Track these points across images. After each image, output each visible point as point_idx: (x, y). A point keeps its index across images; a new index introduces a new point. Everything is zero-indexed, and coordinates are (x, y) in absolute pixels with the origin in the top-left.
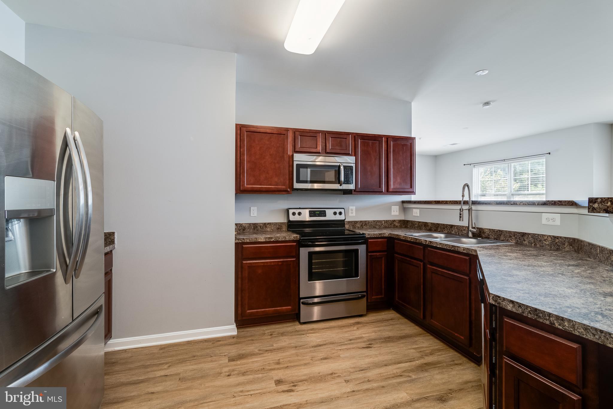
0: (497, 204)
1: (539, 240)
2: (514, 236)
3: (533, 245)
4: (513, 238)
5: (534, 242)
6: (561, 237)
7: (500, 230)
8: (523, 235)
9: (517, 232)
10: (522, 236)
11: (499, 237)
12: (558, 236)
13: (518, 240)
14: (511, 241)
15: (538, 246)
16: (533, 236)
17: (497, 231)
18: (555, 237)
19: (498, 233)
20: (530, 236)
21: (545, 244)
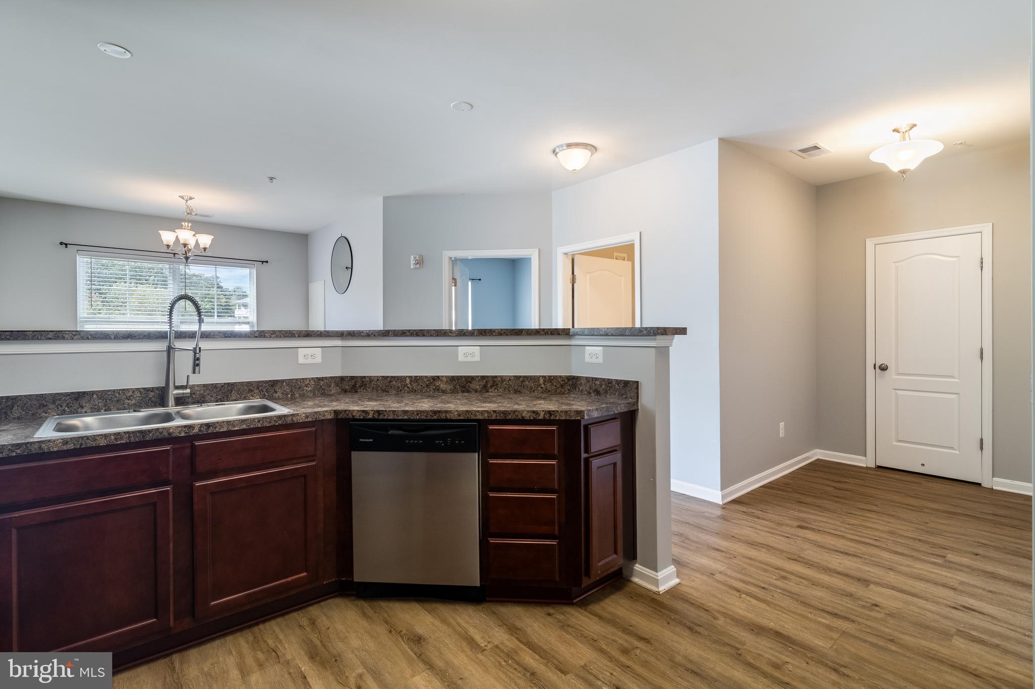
0: (226, 337)
1: (298, 386)
2: (258, 388)
3: (289, 396)
4: (256, 391)
5: (291, 391)
6: (326, 378)
7: (228, 384)
8: (274, 384)
9: (263, 381)
10: (272, 386)
11: (227, 396)
12: (323, 377)
13: (264, 394)
14: (251, 398)
15: (297, 395)
16: (290, 382)
17: (223, 386)
18: (319, 379)
19: (224, 389)
20: (284, 383)
21: (306, 391)
